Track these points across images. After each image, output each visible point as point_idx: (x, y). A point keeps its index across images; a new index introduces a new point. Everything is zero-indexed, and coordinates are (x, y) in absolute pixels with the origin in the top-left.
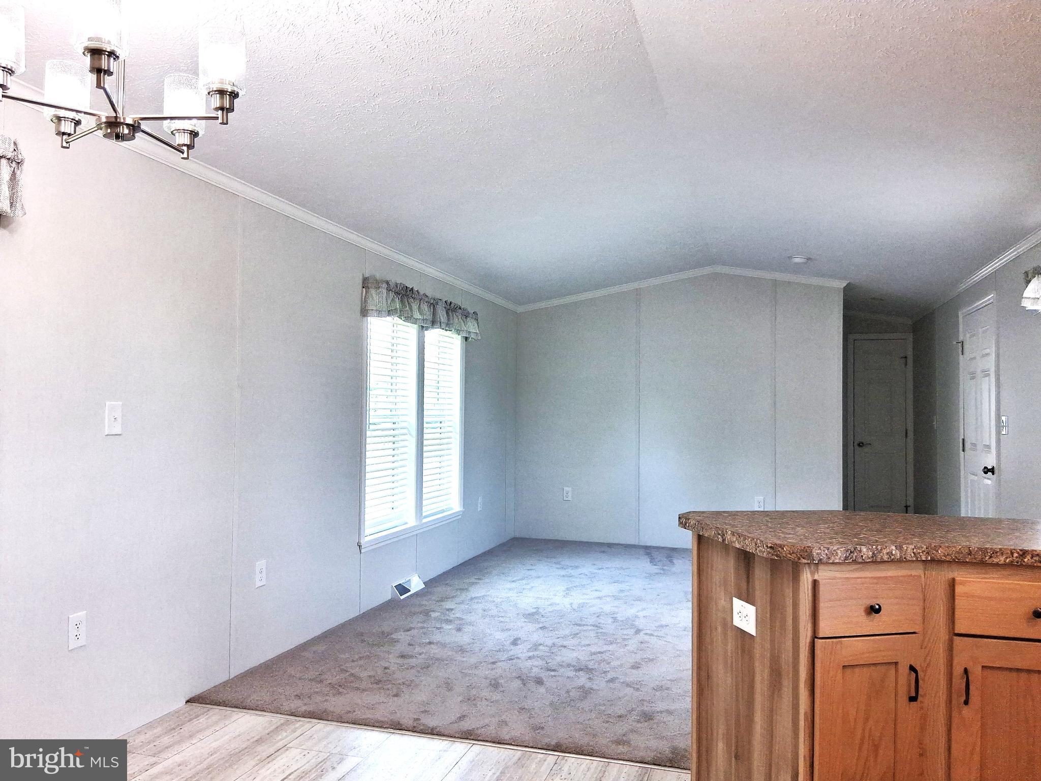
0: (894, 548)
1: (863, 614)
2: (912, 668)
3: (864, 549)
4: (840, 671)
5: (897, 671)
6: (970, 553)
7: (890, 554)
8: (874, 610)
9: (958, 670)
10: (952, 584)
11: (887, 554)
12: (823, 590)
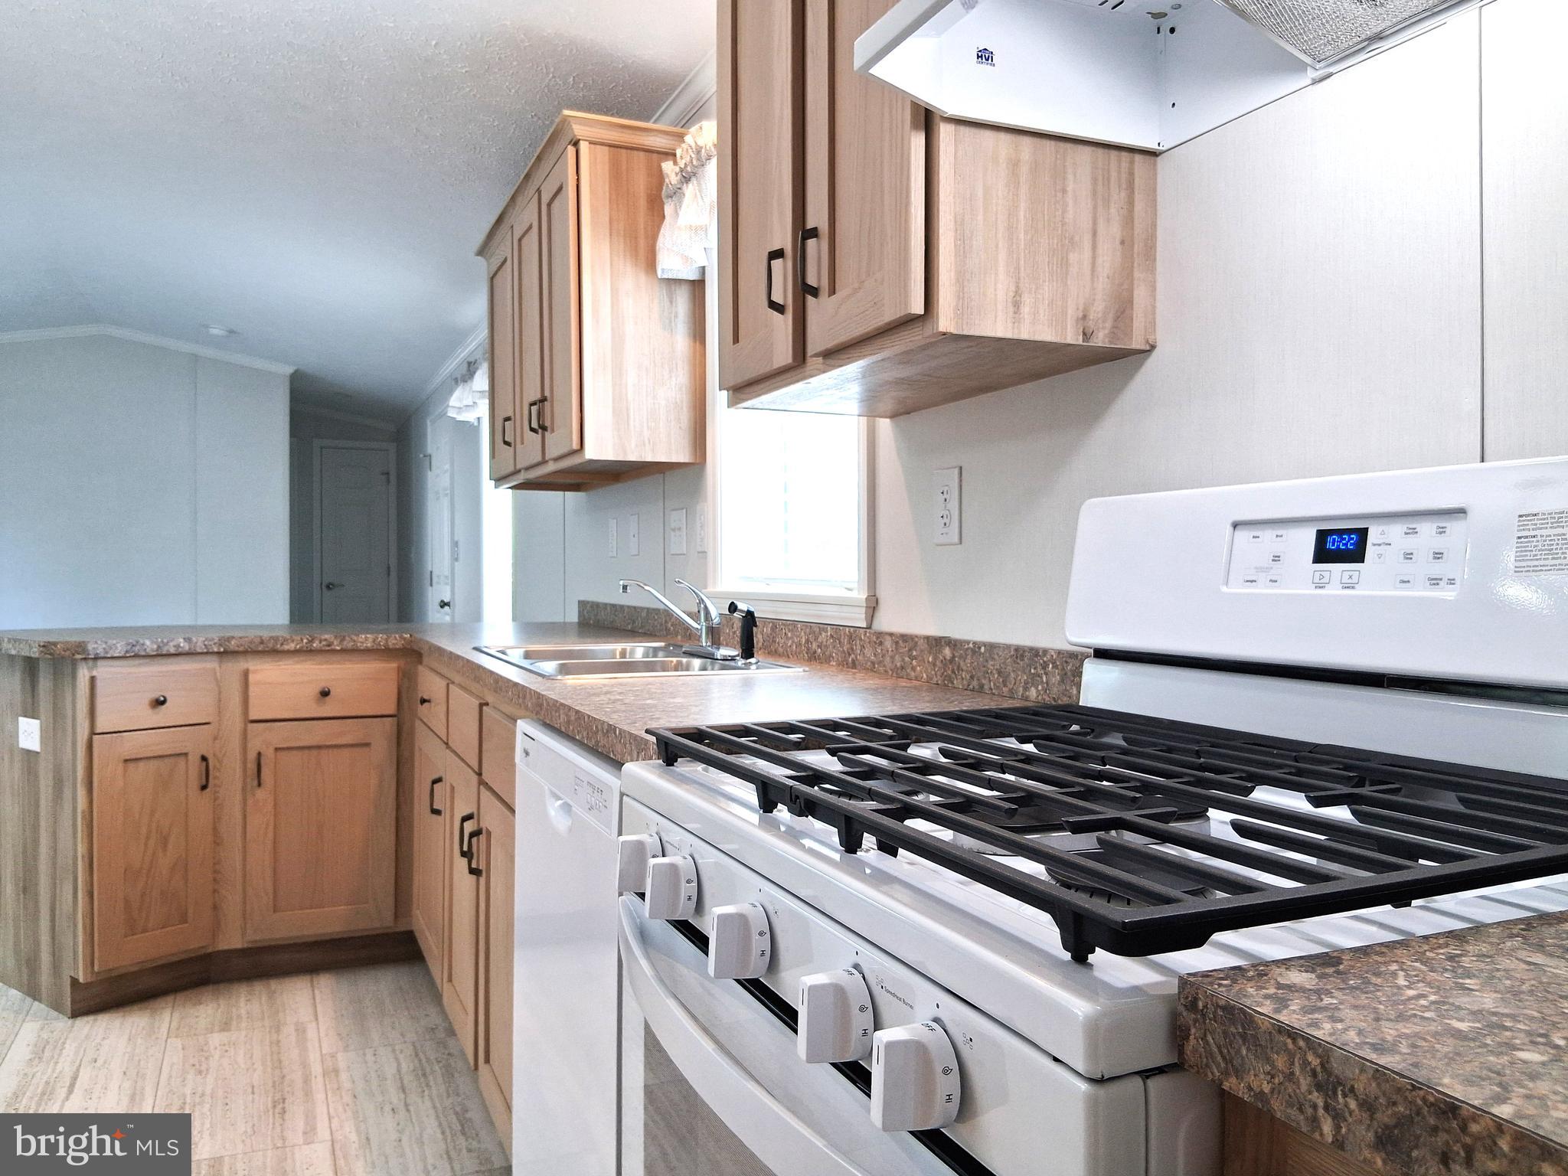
0: (182, 640)
1: (148, 707)
2: (204, 759)
3: (148, 642)
4: (121, 765)
5: (187, 761)
6: (262, 642)
7: (178, 646)
8: (159, 703)
9: (252, 756)
10: (246, 674)
11: (175, 646)
12: (100, 685)
